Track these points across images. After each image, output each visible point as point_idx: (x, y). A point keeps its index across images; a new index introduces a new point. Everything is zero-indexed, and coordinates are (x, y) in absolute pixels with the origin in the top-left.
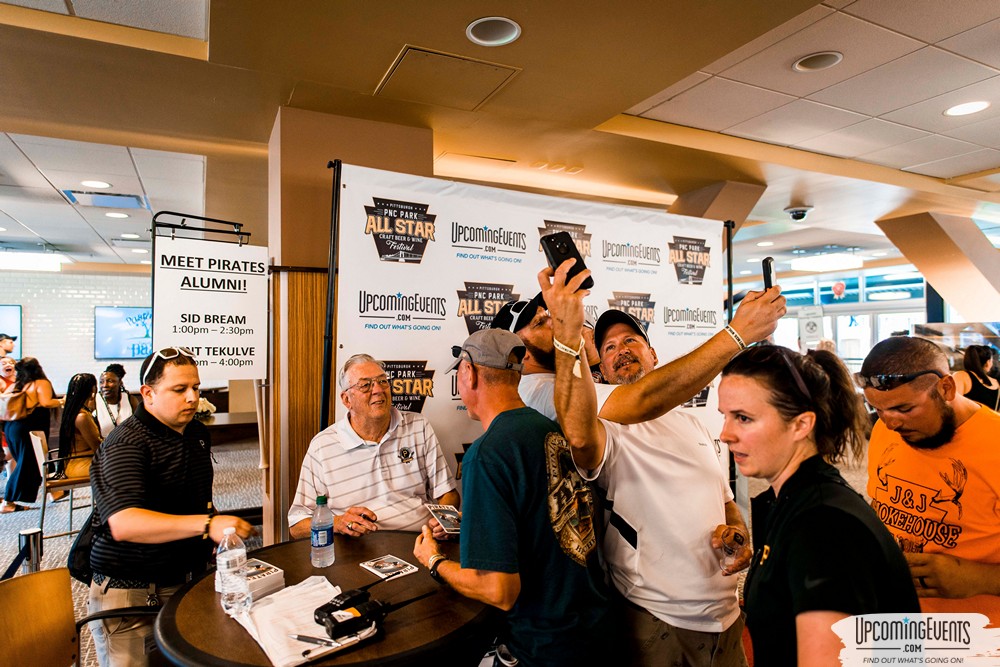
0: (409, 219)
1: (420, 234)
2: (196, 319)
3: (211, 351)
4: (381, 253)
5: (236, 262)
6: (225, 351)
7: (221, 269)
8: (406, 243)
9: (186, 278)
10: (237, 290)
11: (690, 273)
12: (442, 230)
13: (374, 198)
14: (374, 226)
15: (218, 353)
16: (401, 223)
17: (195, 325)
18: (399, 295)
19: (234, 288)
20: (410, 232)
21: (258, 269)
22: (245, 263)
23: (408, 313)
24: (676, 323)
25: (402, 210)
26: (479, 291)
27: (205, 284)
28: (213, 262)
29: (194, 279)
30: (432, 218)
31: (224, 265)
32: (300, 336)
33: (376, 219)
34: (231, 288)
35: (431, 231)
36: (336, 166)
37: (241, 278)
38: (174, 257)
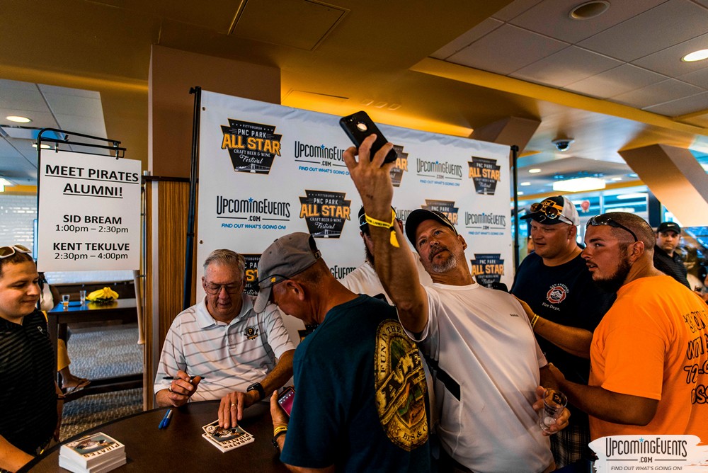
0: (259, 138)
1: (268, 150)
2: (77, 219)
3: (91, 246)
4: (236, 166)
5: (113, 172)
6: (103, 247)
7: (100, 178)
8: (256, 157)
9: (68, 185)
10: (114, 195)
11: (485, 185)
12: (287, 147)
13: (229, 120)
14: (229, 143)
15: (97, 248)
16: (252, 141)
17: (76, 225)
18: (251, 200)
19: (112, 194)
20: (260, 148)
21: (132, 178)
22: (121, 173)
23: (258, 214)
24: (475, 225)
25: (253, 130)
26: (317, 197)
27: (86, 190)
28: (92, 172)
29: (76, 185)
30: (278, 138)
31: (102, 174)
32: (169, 234)
33: (231, 137)
34: (109, 194)
35: (277, 148)
36: (197, 93)
37: (118, 185)
38: (57, 167)
